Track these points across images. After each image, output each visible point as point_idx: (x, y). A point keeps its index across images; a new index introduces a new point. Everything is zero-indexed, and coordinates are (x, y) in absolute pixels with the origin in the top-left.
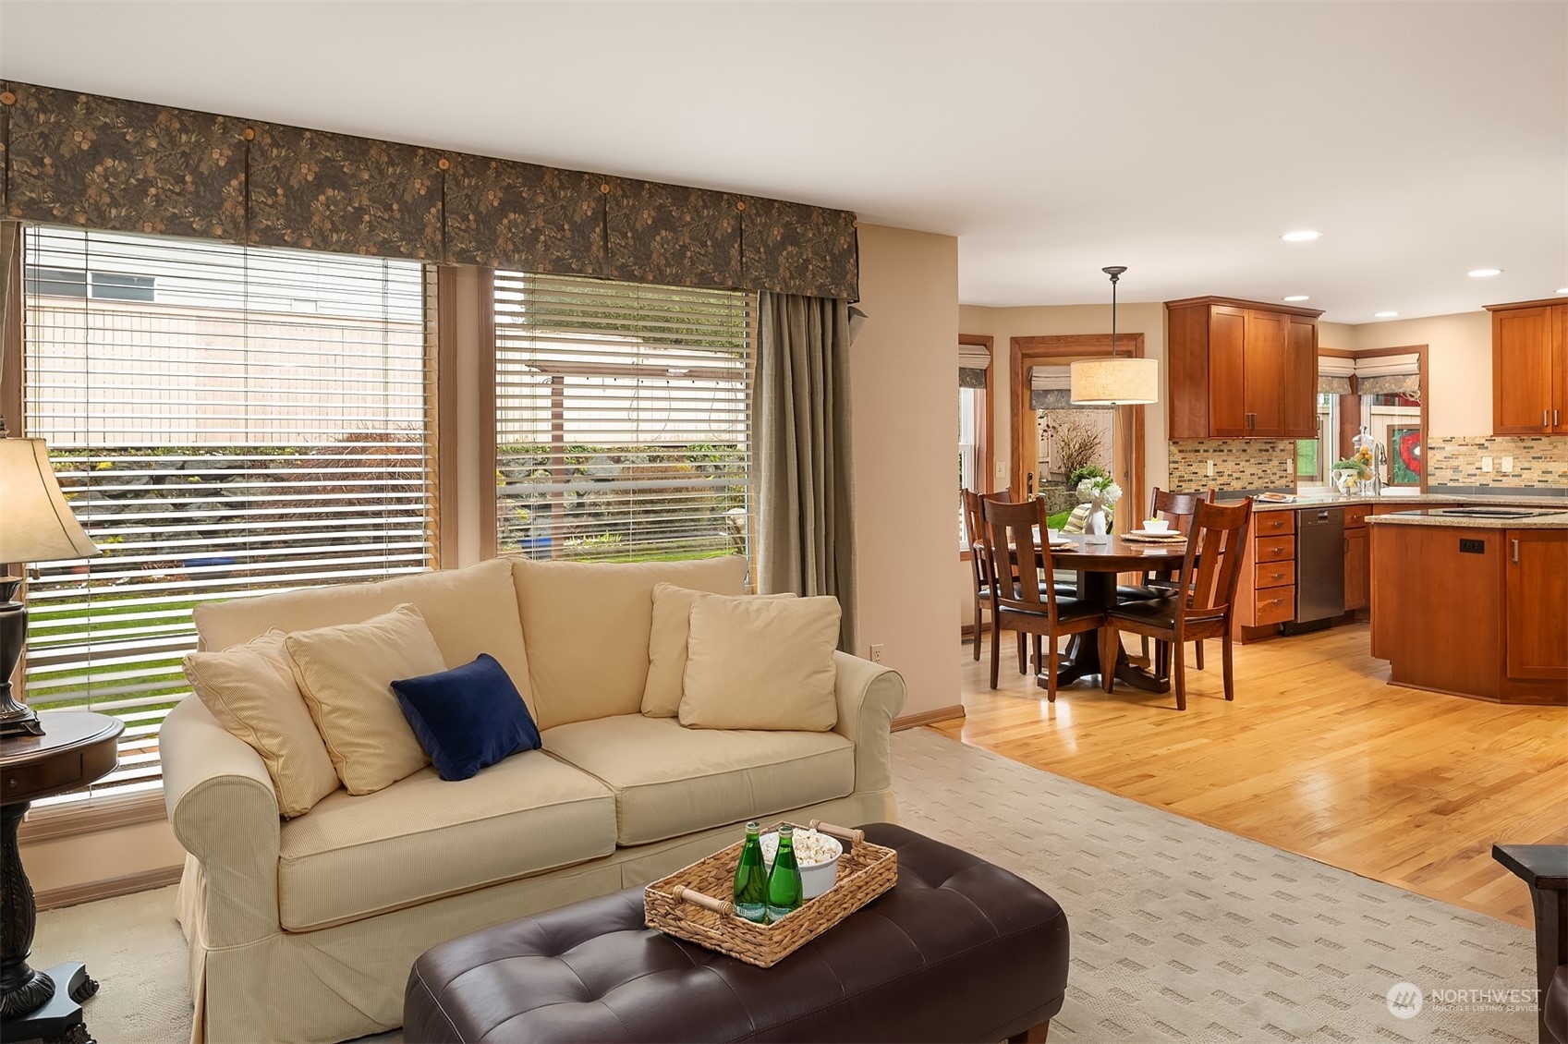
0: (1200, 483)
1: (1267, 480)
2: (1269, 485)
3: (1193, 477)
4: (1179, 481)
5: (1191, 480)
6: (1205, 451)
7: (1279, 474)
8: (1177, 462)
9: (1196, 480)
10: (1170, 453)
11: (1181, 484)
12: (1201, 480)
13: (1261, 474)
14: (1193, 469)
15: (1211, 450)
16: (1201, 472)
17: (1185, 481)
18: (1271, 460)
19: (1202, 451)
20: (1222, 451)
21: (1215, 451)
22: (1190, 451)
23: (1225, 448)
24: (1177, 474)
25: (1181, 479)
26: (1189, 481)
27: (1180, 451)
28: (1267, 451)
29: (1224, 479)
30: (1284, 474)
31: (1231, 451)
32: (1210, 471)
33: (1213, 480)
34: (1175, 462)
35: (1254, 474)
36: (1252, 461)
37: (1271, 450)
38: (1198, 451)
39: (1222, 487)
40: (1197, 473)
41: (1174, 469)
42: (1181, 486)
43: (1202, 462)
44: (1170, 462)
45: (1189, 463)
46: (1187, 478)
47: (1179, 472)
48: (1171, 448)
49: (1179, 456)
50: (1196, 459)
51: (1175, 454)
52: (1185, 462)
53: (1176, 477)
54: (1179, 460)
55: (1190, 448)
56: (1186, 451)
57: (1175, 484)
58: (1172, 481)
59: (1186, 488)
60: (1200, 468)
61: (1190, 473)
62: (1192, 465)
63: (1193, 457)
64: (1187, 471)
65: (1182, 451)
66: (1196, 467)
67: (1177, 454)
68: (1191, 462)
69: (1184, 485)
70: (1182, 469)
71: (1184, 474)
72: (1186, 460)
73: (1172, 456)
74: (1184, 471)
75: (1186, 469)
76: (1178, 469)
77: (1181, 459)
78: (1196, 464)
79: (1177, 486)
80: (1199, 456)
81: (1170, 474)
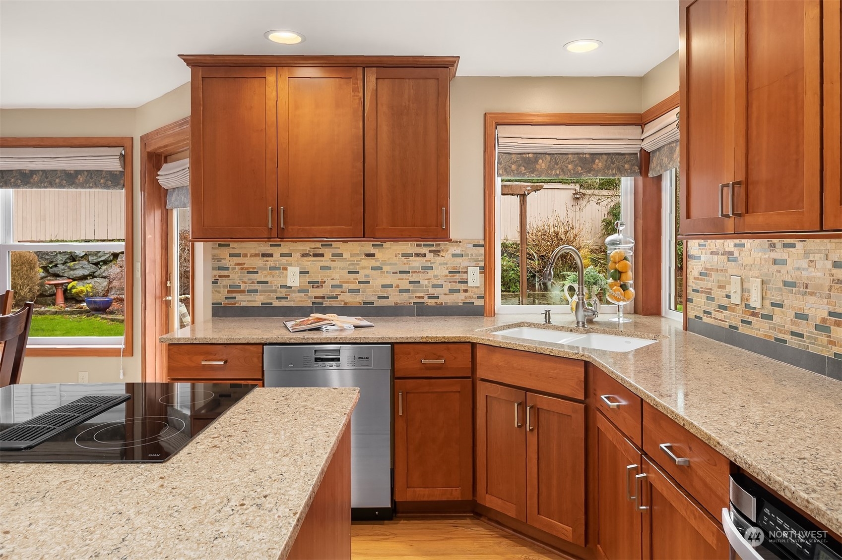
0: (274, 295)
1: (421, 294)
2: (426, 300)
3: (259, 287)
4: (229, 292)
5: (256, 291)
6: (282, 255)
7: (448, 286)
8: (227, 269)
9: (265, 292)
10: (215, 258)
11: (233, 295)
12: (276, 291)
13: (405, 285)
14: (260, 277)
15: (298, 255)
16: (275, 281)
17: (243, 292)
18: (431, 268)
19: (277, 256)
20: (322, 255)
21: (304, 256)
22: (253, 256)
23: (328, 252)
24: (224, 282)
25: (234, 289)
26: (249, 291)
27: (231, 255)
28: (424, 255)
29: (325, 291)
30: (462, 287)
31: (341, 255)
32: (293, 278)
33: (299, 291)
34: (220, 268)
35: (391, 286)
36: (385, 268)
37: (430, 256)
38: (271, 255)
39: (320, 301)
40: (267, 282)
41: (220, 276)
42: (235, 298)
43: (278, 268)
44: (214, 269)
45: (251, 270)
46: (246, 287)
47: (229, 280)
48: (216, 252)
49: (229, 261)
50: (265, 264)
51: (223, 259)
52: (242, 269)
53: (224, 287)
54: (230, 267)
55: (253, 252)
56: (245, 256)
57: (223, 295)
58: (216, 291)
59: (243, 300)
60: (273, 277)
61: (253, 283)
62: (257, 273)
63: (259, 262)
64: (245, 279)
65: (238, 255)
66: (266, 276)
67: (225, 259)
68: (254, 268)
69: (239, 297)
70: (236, 277)
71: (239, 283)
72: (245, 266)
73: (218, 261)
74: (239, 280)
75: (245, 277)
76: (228, 276)
77: (235, 265)
78: (265, 272)
79: (226, 298)
80: (271, 262)
81: (213, 283)
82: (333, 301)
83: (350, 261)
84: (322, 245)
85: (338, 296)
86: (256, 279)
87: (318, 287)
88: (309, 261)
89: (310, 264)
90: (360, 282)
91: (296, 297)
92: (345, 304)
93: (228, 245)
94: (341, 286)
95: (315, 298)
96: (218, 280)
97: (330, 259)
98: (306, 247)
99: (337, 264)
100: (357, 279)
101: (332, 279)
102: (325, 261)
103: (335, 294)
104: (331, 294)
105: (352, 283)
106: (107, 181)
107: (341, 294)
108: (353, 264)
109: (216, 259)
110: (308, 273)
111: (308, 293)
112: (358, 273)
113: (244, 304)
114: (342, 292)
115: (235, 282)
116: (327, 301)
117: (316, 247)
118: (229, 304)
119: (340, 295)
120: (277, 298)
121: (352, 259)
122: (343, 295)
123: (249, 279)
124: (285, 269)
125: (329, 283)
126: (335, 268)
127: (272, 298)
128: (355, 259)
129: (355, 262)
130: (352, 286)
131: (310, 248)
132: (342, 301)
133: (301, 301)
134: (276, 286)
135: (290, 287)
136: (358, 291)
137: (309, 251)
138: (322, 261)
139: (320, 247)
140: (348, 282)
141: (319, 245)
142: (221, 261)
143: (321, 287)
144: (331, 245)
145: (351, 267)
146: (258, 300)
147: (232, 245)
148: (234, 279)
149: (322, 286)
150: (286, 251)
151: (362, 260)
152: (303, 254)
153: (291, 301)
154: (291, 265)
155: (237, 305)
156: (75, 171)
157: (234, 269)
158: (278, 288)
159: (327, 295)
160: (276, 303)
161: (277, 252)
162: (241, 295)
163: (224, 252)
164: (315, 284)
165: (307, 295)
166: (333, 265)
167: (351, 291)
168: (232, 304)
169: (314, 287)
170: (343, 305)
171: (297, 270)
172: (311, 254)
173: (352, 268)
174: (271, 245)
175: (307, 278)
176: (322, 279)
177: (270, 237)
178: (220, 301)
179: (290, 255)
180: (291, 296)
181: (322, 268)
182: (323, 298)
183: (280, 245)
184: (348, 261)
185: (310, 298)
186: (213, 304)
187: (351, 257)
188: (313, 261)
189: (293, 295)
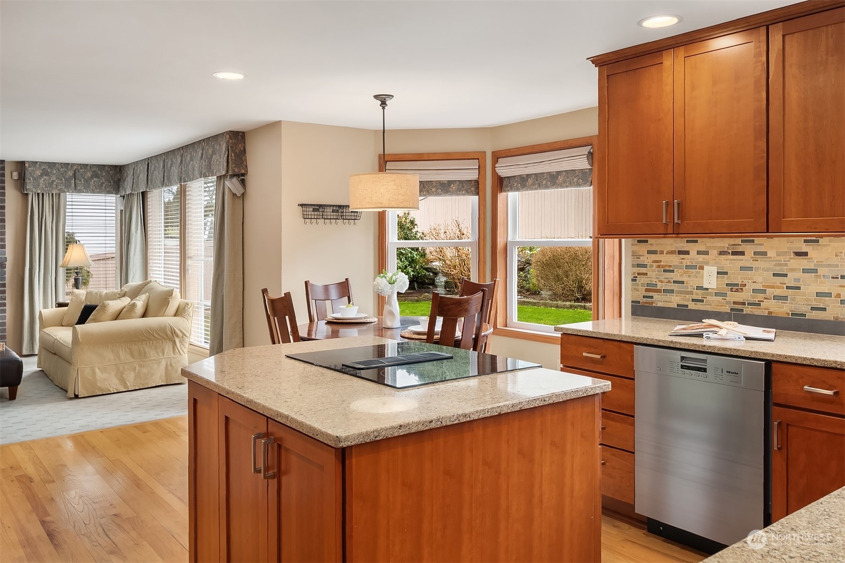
0: (690, 297)
3: (675, 287)
4: (647, 290)
5: (672, 291)
6: (699, 253)
8: (645, 266)
9: (681, 292)
10: (634, 254)
11: (651, 294)
12: (691, 293)
14: (676, 276)
15: (715, 252)
16: (692, 282)
17: (659, 291)
19: (693, 253)
20: (742, 253)
21: (721, 253)
22: (669, 253)
23: (749, 249)
24: (642, 280)
25: (651, 288)
26: (665, 291)
27: (649, 252)
29: (745, 295)
31: (765, 253)
32: (710, 278)
33: (716, 294)
34: (639, 266)
35: (829, 294)
36: (822, 271)
38: (687, 253)
39: (740, 307)
40: (683, 282)
41: (639, 274)
42: (652, 297)
43: (694, 267)
44: (633, 266)
45: (667, 268)
46: (662, 287)
47: (647, 278)
48: (636, 248)
49: (647, 258)
50: (681, 263)
51: (641, 256)
52: (659, 267)
53: (643, 285)
54: (648, 264)
55: (670, 249)
56: (662, 252)
57: (641, 294)
58: (635, 289)
59: (660, 300)
60: (689, 276)
61: (669, 282)
62: (673, 271)
63: (675, 260)
64: (662, 278)
65: (654, 252)
66: (681, 275)
67: (644, 255)
68: (670, 266)
69: (656, 296)
70: (653, 275)
71: (656, 282)
72: (662, 264)
73: (637, 258)
74: (656, 278)
75: (662, 275)
76: (646, 274)
77: (652, 263)
78: (680, 271)
79: (644, 297)
80: (687, 260)
81: (633, 280)
82: (755, 308)
83: (777, 261)
84: (742, 241)
85: (761, 303)
86: (672, 278)
87: (737, 291)
88: (727, 260)
89: (730, 263)
90: (788, 288)
91: (713, 301)
92: (770, 313)
93: (647, 241)
94: (764, 291)
95: (735, 303)
96: (637, 277)
97: (751, 258)
98: (724, 243)
99: (761, 263)
100: (785, 284)
101: (754, 282)
102: (745, 260)
103: (757, 300)
104: (752, 300)
105: (779, 287)
106: (579, 179)
107: (765, 300)
108: (780, 265)
109: (636, 255)
110: (726, 273)
111: (727, 297)
112: (786, 275)
113: (660, 304)
114: (765, 298)
115: (651, 281)
116: (748, 308)
117: (735, 243)
118: (646, 303)
119: (763, 301)
120: (693, 300)
121: (778, 258)
122: (768, 302)
123: (665, 278)
124: (702, 268)
125: (750, 286)
126: (757, 269)
127: (688, 300)
128: (782, 258)
129: (783, 262)
130: (778, 292)
131: (729, 245)
132: (765, 309)
133: (718, 306)
134: (691, 287)
135: (707, 289)
136: (785, 298)
137: (728, 248)
138: (742, 260)
139: (740, 243)
140: (773, 287)
141: (738, 241)
142: (640, 258)
143: (740, 291)
144: (753, 241)
145: (778, 268)
146: (673, 301)
147: (650, 241)
148: (651, 278)
149: (742, 289)
150: (703, 248)
151: (791, 260)
152: (720, 252)
153: (707, 305)
154: (707, 263)
155: (654, 305)
156: (556, 172)
157: (651, 266)
158: (694, 289)
159: (747, 300)
160: (692, 306)
161: (693, 248)
162: (657, 295)
163: (643, 249)
164: (735, 287)
165: (726, 299)
166: (755, 265)
167: (775, 298)
168: (649, 303)
169: (733, 290)
170: (767, 315)
171: (714, 270)
172: (730, 251)
173: (778, 270)
174: (688, 241)
175: (726, 280)
176: (742, 282)
177: (666, 233)
178: (638, 300)
179: (706, 253)
180: (707, 299)
181: (742, 268)
182: (744, 304)
183: (696, 241)
184: (773, 261)
185: (728, 303)
186: (633, 302)
187: (777, 255)
188: (731, 260)
189: (709, 298)
